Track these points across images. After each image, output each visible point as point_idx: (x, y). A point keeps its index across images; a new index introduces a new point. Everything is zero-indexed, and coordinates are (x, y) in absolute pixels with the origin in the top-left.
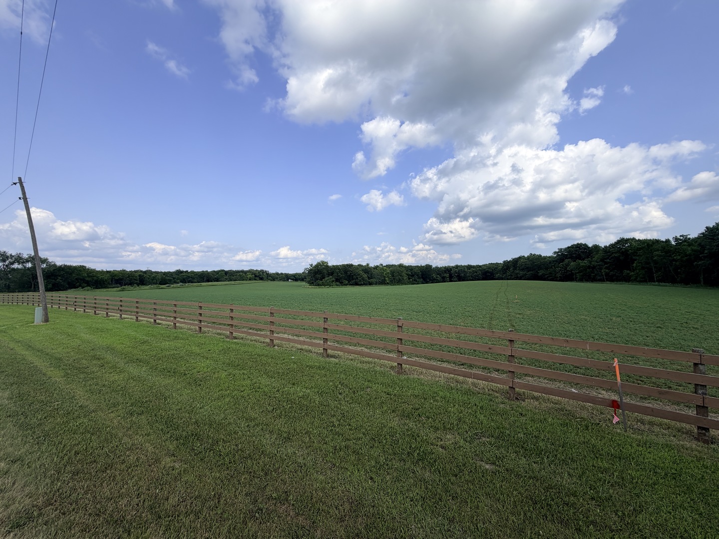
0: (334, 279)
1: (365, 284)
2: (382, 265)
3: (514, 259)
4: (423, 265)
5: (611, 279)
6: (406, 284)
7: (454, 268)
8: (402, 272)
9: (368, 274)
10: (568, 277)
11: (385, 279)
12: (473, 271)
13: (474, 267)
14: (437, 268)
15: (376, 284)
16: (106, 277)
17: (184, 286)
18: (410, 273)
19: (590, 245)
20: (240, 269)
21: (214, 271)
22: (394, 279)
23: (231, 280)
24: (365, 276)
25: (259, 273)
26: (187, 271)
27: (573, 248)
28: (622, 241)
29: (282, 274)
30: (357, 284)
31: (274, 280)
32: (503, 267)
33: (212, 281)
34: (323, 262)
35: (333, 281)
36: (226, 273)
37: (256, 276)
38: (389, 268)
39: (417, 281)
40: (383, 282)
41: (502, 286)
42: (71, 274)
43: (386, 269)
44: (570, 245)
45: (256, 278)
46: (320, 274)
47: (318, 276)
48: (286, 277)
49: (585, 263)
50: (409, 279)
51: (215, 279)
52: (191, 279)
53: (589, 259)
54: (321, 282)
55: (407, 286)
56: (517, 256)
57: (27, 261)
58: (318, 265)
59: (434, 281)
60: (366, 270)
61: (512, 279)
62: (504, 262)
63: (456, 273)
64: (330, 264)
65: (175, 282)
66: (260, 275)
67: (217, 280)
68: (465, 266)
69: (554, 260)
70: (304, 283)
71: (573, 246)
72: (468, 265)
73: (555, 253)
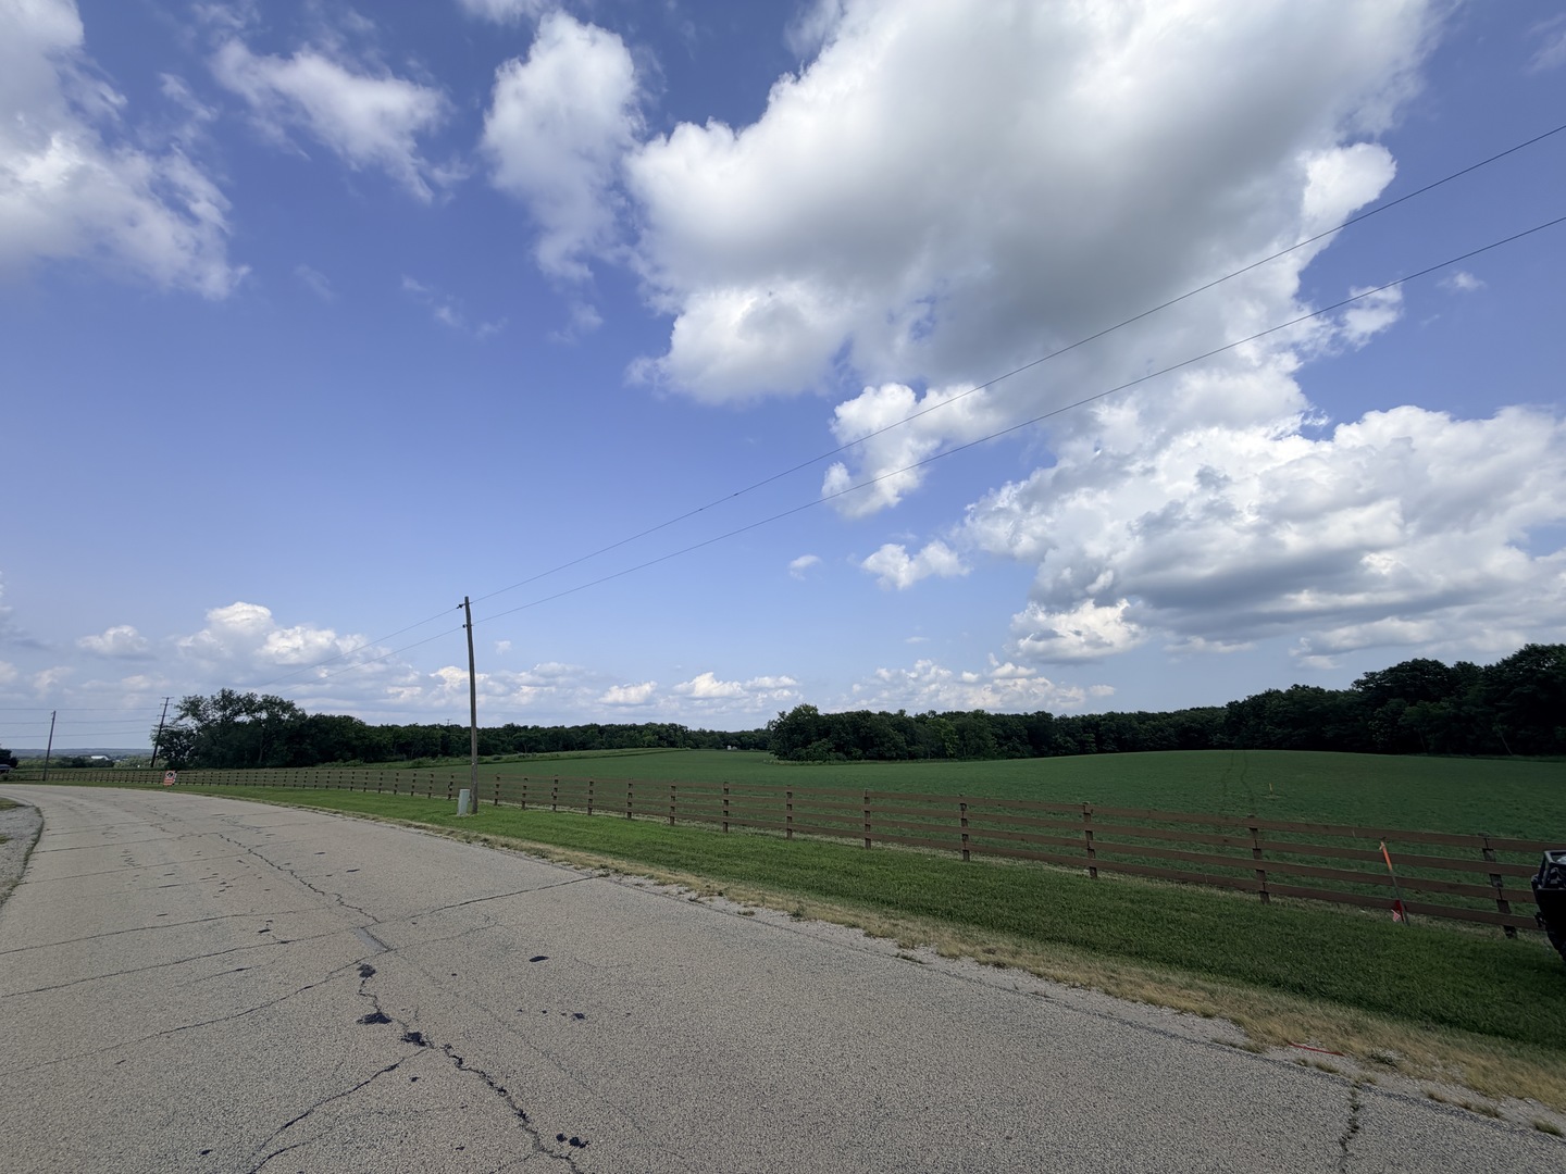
0: (831, 745)
1: (900, 758)
2: (934, 713)
3: (1254, 698)
4: (1029, 714)
5: (1526, 748)
6: (993, 758)
7: (1104, 720)
8: (982, 729)
9: (906, 733)
10: (1403, 742)
11: (944, 746)
12: (1154, 727)
13: (1153, 717)
14: (1063, 719)
15: (925, 757)
16: (387, 739)
17: (527, 758)
18: (1001, 732)
19: (1450, 664)
20: (629, 722)
21: (578, 727)
22: (965, 745)
23: (611, 747)
24: (900, 739)
25: (667, 730)
26: (526, 727)
27: (1403, 671)
28: (1533, 654)
29: (712, 733)
30: (881, 757)
31: (698, 747)
32: (1228, 718)
33: (573, 749)
34: (806, 707)
35: (830, 750)
36: (601, 730)
37: (661, 738)
38: (952, 719)
39: (1018, 751)
40: (940, 754)
41: (1232, 764)
42: (327, 733)
43: (945, 724)
44: (1394, 665)
45: (661, 742)
46: (801, 734)
47: (797, 737)
48: (720, 741)
49: (1445, 706)
50: (1001, 745)
51: (581, 743)
52: (533, 744)
53: (1454, 697)
54: (805, 751)
55: (996, 761)
56: (1260, 692)
57: (260, 708)
58: (797, 713)
59: (1058, 750)
60: (900, 723)
61: (1257, 748)
62: (1231, 705)
63: (1112, 732)
64: (821, 712)
65: (505, 751)
66: (670, 736)
67: (583, 746)
68: (1130, 714)
69: (1358, 700)
70: (766, 754)
71: (1402, 667)
72: (1140, 713)
73: (1358, 683)
